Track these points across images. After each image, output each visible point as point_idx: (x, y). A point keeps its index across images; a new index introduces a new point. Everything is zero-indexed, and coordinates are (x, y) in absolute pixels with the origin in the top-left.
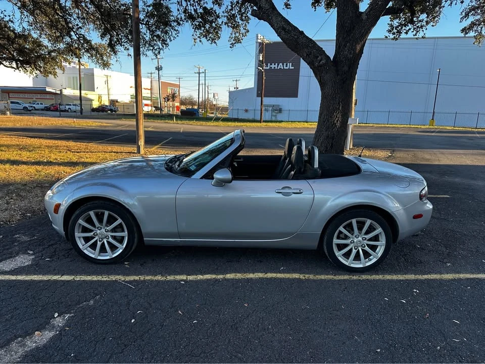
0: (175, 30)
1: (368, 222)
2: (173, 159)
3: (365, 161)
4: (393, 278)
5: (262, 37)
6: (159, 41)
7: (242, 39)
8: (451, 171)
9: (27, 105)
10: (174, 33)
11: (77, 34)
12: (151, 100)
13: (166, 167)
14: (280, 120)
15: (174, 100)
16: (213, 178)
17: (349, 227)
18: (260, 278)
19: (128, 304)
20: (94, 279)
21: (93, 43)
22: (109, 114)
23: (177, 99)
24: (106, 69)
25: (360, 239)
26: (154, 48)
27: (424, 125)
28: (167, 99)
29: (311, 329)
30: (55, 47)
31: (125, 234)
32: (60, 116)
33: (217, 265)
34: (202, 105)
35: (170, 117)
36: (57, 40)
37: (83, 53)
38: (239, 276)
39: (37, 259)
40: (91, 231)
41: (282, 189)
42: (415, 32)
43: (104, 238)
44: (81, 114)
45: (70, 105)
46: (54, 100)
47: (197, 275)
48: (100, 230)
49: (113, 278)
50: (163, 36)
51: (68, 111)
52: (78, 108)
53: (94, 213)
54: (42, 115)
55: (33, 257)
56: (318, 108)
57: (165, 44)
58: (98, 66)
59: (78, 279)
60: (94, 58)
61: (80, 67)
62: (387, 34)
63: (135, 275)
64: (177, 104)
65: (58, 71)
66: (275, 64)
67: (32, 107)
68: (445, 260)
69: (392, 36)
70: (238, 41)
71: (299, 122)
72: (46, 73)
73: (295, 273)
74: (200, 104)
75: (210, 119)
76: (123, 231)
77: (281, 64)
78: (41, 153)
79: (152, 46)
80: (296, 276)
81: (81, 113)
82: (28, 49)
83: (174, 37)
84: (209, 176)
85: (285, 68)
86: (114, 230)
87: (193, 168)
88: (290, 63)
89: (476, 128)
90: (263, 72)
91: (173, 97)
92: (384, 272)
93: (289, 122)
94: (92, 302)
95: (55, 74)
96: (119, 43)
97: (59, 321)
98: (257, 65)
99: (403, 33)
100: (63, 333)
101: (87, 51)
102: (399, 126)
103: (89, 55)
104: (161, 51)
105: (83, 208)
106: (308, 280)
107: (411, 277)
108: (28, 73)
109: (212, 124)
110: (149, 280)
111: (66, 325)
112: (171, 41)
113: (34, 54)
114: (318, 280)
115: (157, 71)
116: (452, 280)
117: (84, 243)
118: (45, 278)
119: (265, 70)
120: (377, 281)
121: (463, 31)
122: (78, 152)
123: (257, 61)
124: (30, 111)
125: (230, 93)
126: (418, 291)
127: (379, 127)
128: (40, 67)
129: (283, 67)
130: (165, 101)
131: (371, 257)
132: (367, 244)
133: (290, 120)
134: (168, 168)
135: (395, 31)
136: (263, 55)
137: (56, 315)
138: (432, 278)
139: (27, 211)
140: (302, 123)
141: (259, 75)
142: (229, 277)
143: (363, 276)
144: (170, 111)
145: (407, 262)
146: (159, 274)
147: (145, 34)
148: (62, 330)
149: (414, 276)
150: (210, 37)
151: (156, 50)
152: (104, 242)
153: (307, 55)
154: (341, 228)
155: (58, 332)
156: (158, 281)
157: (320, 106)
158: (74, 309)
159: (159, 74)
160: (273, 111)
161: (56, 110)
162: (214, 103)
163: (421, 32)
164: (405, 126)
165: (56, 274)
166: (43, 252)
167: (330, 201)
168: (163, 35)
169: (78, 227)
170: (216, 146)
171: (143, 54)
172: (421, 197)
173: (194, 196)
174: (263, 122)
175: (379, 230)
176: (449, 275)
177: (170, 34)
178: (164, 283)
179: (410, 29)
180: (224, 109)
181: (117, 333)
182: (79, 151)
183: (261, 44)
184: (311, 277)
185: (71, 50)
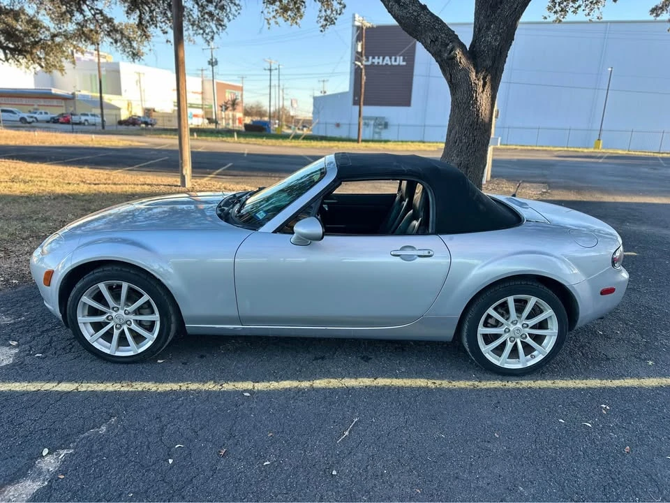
0: (235, 4)
1: (533, 301)
2: (231, 199)
3: (526, 204)
4: (569, 386)
5: (361, 18)
6: (213, 20)
7: (336, 19)
8: (634, 216)
9: (25, 115)
10: (234, 8)
11: (92, 8)
12: (202, 108)
13: (219, 212)
14: (386, 139)
15: (234, 109)
16: (293, 233)
17: (503, 309)
18: (366, 387)
19: (162, 430)
20: (108, 389)
21: (116, 22)
22: (143, 129)
23: (239, 108)
24: (136, 60)
25: (519, 325)
26: (204, 32)
27: (587, 148)
28: (225, 107)
29: (449, 474)
30: (60, 28)
31: (156, 317)
32: (72, 132)
33: (299, 364)
34: (274, 117)
35: (229, 132)
36: (61, 18)
37: (103, 38)
38: (334, 383)
39: (22, 354)
40: (103, 313)
41: (401, 250)
42: (587, 11)
43: (123, 324)
44: (103, 129)
45: (87, 115)
46: (64, 108)
47: (269, 382)
48: (116, 311)
49: (139, 386)
50: (218, 14)
51: (84, 124)
52: (99, 120)
53: (106, 285)
54: (48, 129)
55: (17, 351)
56: (446, 121)
57: (221, 25)
58: (125, 57)
59: (84, 389)
60: (119, 44)
61: (99, 60)
62: (547, 13)
63: (173, 381)
64: (239, 115)
65: (66, 64)
66: (379, 58)
67: (32, 117)
68: (643, 356)
69: (553, 17)
70: (330, 21)
71: (412, 142)
72: (48, 68)
73: (419, 377)
74: (272, 115)
75: (286, 137)
76: (153, 312)
77: (387, 58)
78: (40, 186)
79: (201, 29)
80: (421, 382)
81: (103, 127)
82: (20, 32)
83: (234, 15)
84: (286, 228)
85: (394, 63)
86: (138, 311)
87: (261, 215)
88: (400, 56)
89: (659, 153)
90: (361, 69)
91: (234, 103)
92: (554, 375)
93: (398, 141)
94: (104, 428)
95: (62, 69)
96: (153, 24)
97: (49, 463)
98: (354, 58)
99: (570, 12)
100: (54, 485)
101: (109, 35)
102: (552, 149)
103: (111, 40)
104: (216, 37)
105: (87, 278)
106: (440, 390)
107: (595, 383)
108: (23, 67)
109: (289, 144)
110: (195, 390)
111: (59, 471)
112: (230, 20)
113: (29, 40)
114: (455, 390)
115: (210, 66)
116: (657, 388)
117: (92, 331)
118: (32, 387)
119: (366, 66)
120: (545, 390)
121: (653, 11)
122: (95, 184)
123: (354, 53)
124: (30, 123)
125: (315, 99)
126: (608, 407)
127: (525, 150)
128: (40, 59)
129: (391, 61)
130: (222, 110)
131: (534, 353)
132: (529, 334)
133: (400, 139)
134: (222, 215)
135: (558, 8)
136: (362, 45)
137: (46, 451)
138: (627, 385)
139: (12, 275)
140: (417, 144)
141: (357, 72)
142: (319, 386)
143: (523, 382)
144: (228, 124)
145: (587, 358)
146: (211, 380)
147: (191, 10)
148: (54, 478)
149: (599, 381)
150: (290, 16)
151: (207, 34)
152: (123, 330)
153: (432, 41)
154: (491, 311)
155: (46, 483)
156: (209, 393)
157: (448, 118)
158: (74, 442)
159: (213, 71)
160: (375, 126)
161: (68, 122)
162: (292, 113)
163: (596, 10)
164: (561, 149)
165: (49, 381)
166: (33, 343)
167: (476, 269)
168: (217, 12)
169: (81, 307)
170: (298, 180)
171: (190, 40)
172: (614, 261)
173: (265, 259)
174: (363, 141)
175: (549, 312)
176: (651, 379)
177: (228, 9)
178: (219, 396)
179: (580, 6)
180: (306, 124)
181: (141, 484)
182: (97, 182)
183: (359, 28)
184: (445, 384)
185: (84, 34)
